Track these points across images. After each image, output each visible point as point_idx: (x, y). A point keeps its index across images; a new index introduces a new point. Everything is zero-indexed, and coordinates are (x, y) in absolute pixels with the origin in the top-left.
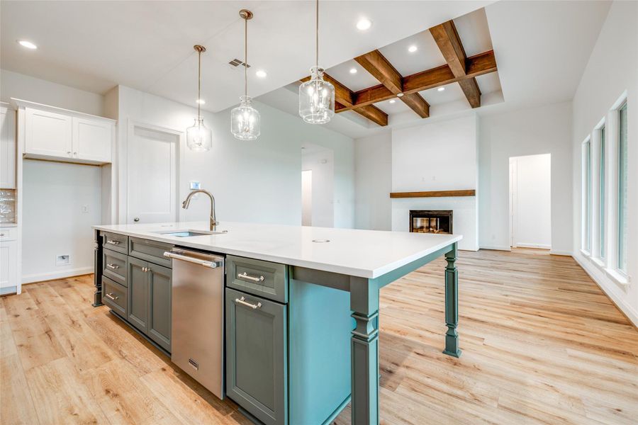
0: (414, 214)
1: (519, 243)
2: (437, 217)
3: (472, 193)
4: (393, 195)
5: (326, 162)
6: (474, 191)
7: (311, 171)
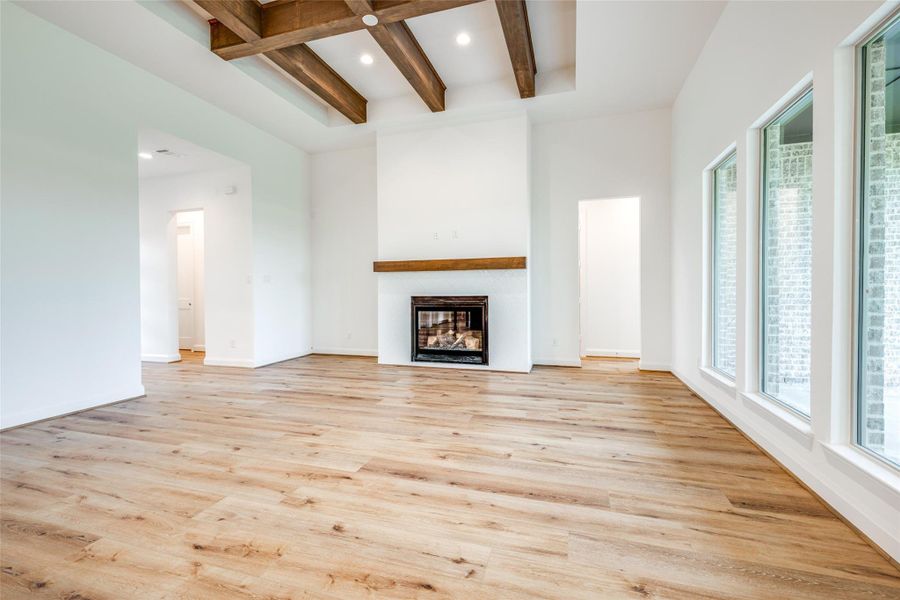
0: (421, 305)
1: (591, 350)
2: (466, 310)
3: (519, 263)
4: (379, 267)
5: (235, 190)
6: (524, 258)
7: (201, 213)
